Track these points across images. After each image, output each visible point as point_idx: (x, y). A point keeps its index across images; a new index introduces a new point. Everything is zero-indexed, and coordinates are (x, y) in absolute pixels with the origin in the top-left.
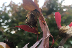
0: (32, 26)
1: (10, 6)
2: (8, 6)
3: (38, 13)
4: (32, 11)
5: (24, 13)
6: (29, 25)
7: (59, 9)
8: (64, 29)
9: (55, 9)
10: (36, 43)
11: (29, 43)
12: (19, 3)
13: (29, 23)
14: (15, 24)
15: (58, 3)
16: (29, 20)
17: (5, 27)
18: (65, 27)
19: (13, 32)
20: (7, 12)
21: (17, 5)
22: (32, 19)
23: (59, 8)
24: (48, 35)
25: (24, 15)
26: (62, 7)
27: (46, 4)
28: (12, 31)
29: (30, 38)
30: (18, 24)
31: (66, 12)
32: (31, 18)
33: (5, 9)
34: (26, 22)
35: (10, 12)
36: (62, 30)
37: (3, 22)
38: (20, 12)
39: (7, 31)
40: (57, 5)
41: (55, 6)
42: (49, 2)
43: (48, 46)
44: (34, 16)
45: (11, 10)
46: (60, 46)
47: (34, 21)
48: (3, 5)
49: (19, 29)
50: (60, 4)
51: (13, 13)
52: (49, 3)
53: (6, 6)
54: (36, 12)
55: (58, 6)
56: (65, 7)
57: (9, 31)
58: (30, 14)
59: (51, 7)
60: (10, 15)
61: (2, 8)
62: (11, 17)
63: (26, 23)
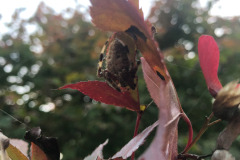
0: (119, 85)
1: (36, 19)
2: (31, 21)
3: (139, 38)
4: (119, 35)
5: (85, 44)
6: (109, 80)
7: (199, 30)
8: (232, 93)
9: (186, 29)
10: (132, 141)
11: (107, 142)
12: (68, 10)
13: (109, 74)
14: (56, 81)
15: (196, 10)
16: (110, 64)
17: (21, 90)
18: (236, 85)
19: (48, 107)
20: (26, 40)
21: (59, 18)
22: (120, 59)
23: (199, 25)
24: (176, 113)
25: (84, 49)
26: (211, 21)
27: (157, 13)
28: (44, 103)
29: (104, 126)
30: (63, 80)
31: (226, 40)
32: (118, 57)
33: (21, 30)
34: (100, 70)
35: (37, 41)
36: (224, 96)
37: (14, 73)
38: (70, 41)
39: (27, 105)
40: (195, 17)
41: (188, 20)
42: (167, 5)
43: (176, 151)
44: (128, 51)
45: (41, 32)
46: (217, 152)
47: (127, 68)
48: (15, 16)
49: (68, 98)
50: (205, 14)
51: (47, 43)
52: (167, 11)
53: (23, 21)
54: (135, 37)
55: (199, 20)
56: (221, 22)
57: (33, 104)
58: (112, 43)
59: (174, 22)
60: (38, 49)
61: (9, 25)
62: (39, 57)
63: (101, 75)
